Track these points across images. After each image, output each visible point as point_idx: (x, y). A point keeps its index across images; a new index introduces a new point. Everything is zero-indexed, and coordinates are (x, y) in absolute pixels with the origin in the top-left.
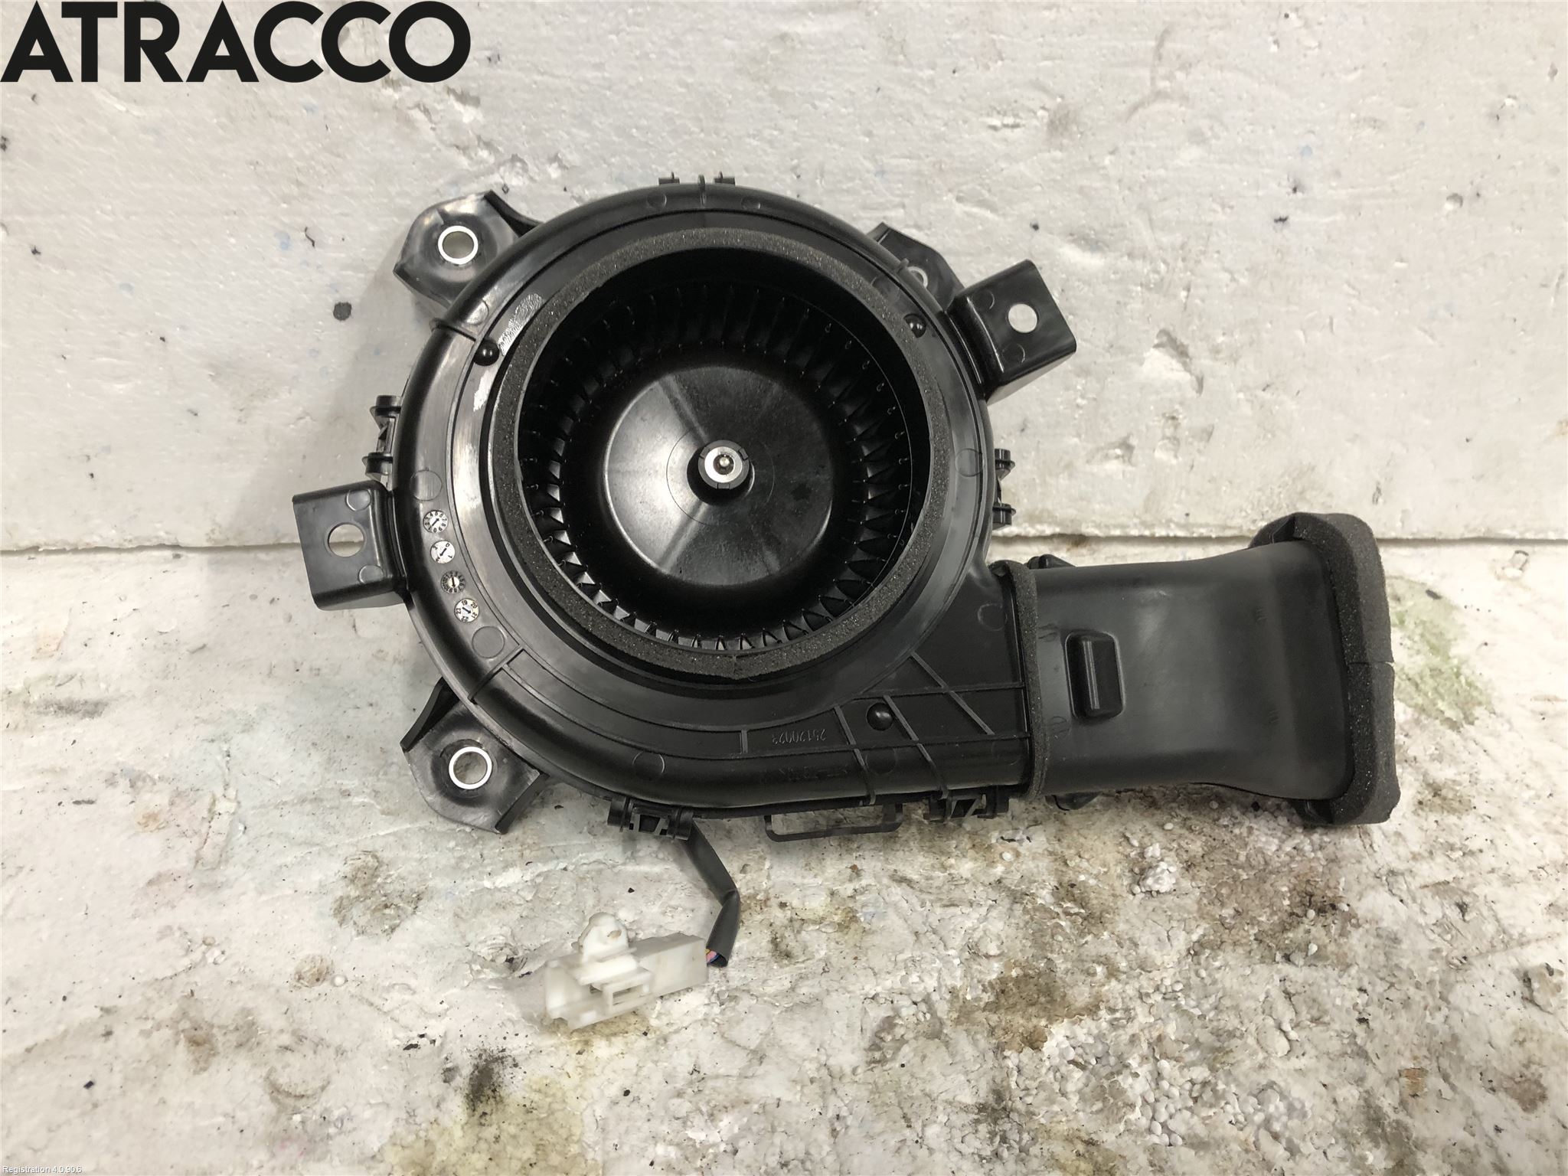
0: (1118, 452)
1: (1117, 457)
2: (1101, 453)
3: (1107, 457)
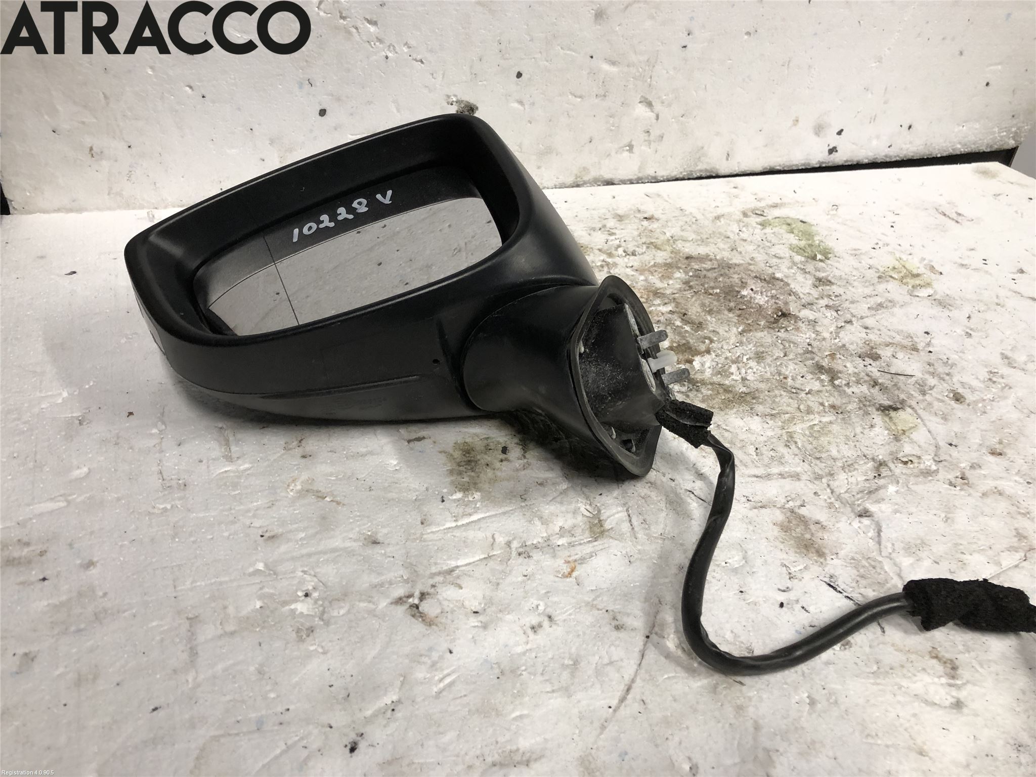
0: (628, 148)
1: (627, 151)
2: (621, 149)
3: (623, 150)
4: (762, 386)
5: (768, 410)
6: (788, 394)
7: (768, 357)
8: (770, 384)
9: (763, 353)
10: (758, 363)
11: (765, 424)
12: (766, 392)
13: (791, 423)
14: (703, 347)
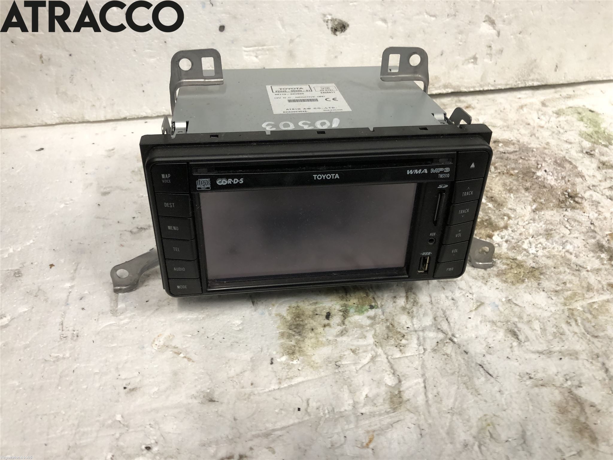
0: (472, 60)
1: (472, 62)
2: (467, 61)
3: (469, 62)
4: (550, 262)
5: (554, 286)
6: (571, 271)
7: (555, 234)
8: (555, 261)
9: (551, 230)
10: (547, 239)
11: (550, 299)
12: (553, 268)
13: (572, 299)
14: (502, 224)
